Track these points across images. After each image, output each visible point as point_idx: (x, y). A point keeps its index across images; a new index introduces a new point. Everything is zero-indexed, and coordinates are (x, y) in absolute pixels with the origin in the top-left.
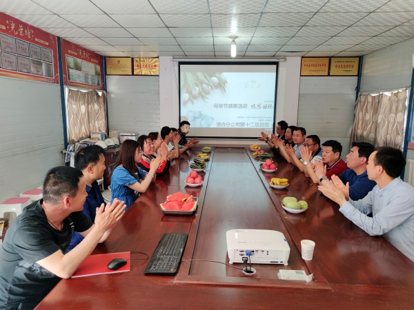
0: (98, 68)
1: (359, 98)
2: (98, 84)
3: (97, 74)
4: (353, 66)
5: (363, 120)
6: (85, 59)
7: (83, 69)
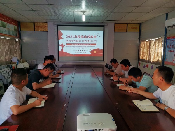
0: (16, 27)
1: (140, 42)
2: (16, 35)
4: (137, 28)
7: (7, 27)
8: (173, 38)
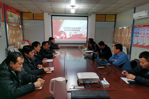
1: (115, 29)
3: (19, 19)
4: (113, 18)
5: (117, 37)
6: (14, 13)
7: (14, 17)
8: (138, 27)
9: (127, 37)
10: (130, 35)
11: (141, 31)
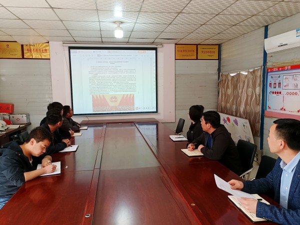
1: (221, 77)
4: (214, 52)
5: (225, 94)
8: (279, 71)
9: (250, 94)
10: (258, 90)
11: (286, 78)
